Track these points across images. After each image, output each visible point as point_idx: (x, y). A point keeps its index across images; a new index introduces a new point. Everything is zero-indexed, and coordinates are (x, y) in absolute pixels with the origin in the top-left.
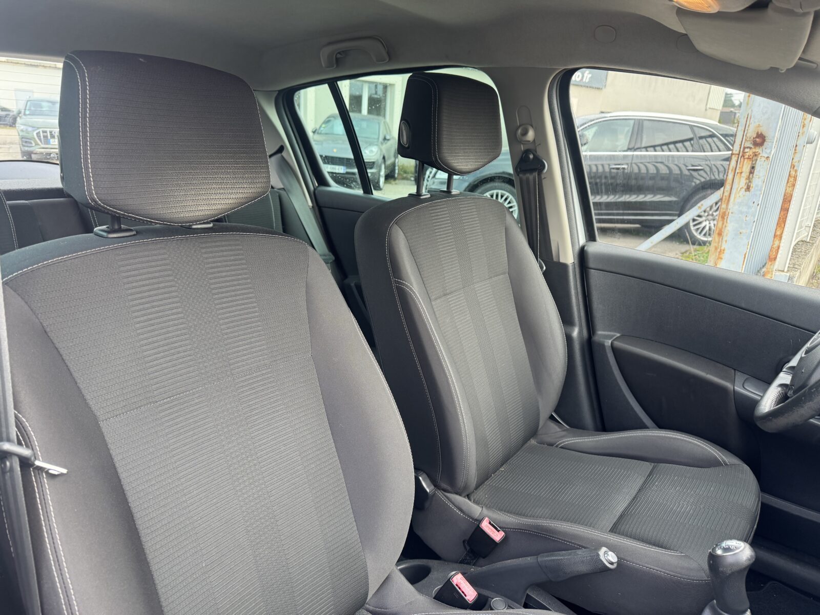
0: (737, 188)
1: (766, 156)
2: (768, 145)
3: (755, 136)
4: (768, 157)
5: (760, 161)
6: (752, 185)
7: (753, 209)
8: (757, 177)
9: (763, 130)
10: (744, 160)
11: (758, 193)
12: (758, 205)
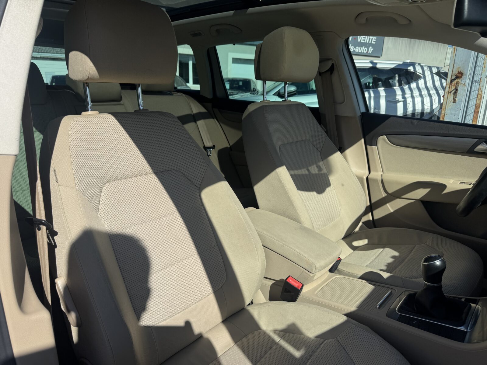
0: (449, 101)
1: (463, 83)
2: (464, 77)
3: (457, 73)
4: (464, 84)
5: (460, 86)
6: (456, 99)
7: (458, 112)
8: (459, 94)
9: (461, 70)
10: (452, 86)
11: (460, 103)
12: (460, 109)
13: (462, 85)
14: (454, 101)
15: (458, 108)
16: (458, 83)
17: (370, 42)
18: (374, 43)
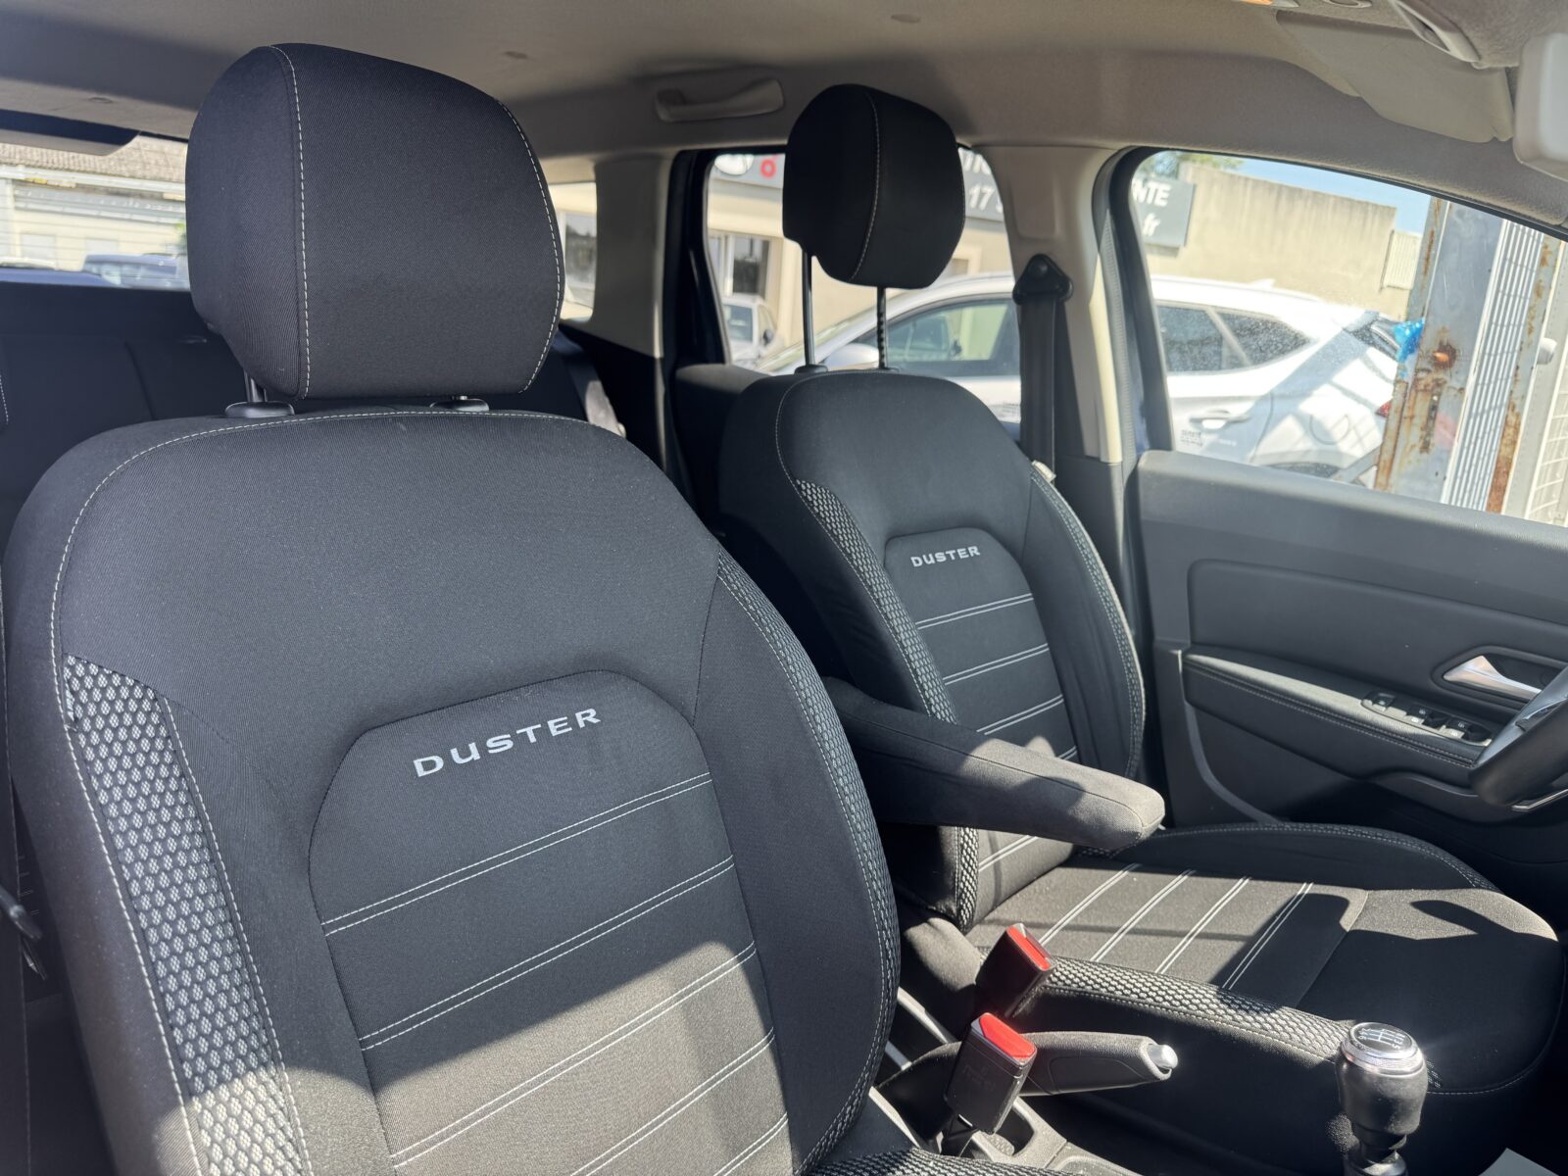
0: (1406, 446)
1: (1457, 386)
2: (1462, 365)
3: (1437, 347)
4: (1462, 388)
5: (1446, 396)
6: (1432, 442)
7: (1435, 486)
8: (1442, 425)
9: (1452, 337)
10: (1415, 398)
12: (1445, 479)
13: (1453, 392)
14: (1425, 447)
15: (1437, 474)
16: (1439, 385)
17: (1150, 200)
18: (1163, 203)
